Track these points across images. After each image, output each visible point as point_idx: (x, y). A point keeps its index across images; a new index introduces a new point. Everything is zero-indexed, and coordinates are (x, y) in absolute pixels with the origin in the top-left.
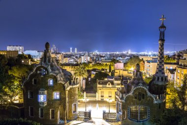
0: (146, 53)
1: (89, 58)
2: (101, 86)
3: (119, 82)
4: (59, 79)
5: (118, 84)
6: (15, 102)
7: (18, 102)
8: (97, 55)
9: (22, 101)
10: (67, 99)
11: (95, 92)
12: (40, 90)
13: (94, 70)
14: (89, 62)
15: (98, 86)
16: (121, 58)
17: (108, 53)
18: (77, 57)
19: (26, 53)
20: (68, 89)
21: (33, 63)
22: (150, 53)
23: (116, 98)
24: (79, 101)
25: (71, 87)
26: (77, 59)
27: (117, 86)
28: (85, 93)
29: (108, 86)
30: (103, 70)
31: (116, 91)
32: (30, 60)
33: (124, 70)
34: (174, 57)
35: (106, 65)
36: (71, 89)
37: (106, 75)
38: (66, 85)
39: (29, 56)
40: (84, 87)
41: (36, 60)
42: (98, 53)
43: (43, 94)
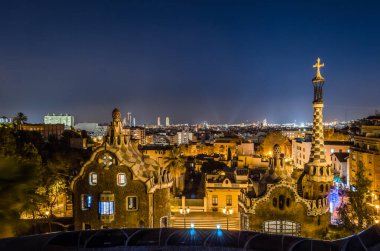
0: (295, 126)
1: (191, 135)
2: (212, 185)
3: (245, 178)
4: (136, 173)
5: (243, 182)
6: (58, 216)
7: (62, 215)
8: (206, 130)
9: (70, 213)
10: (151, 209)
11: (202, 196)
12: (102, 193)
13: (201, 157)
14: (192, 143)
15: (208, 185)
16: (249, 135)
17: (226, 126)
18: (168, 134)
19: (79, 127)
20: (153, 190)
21: (89, 145)
22: (302, 125)
23: (239, 206)
24: (173, 214)
25: (157, 187)
26: (169, 138)
27: (241, 186)
28: (183, 199)
29: (224, 185)
30: (217, 156)
31: (239, 193)
32: (84, 140)
33: (255, 156)
34: (344, 131)
35: (222, 146)
36: (157, 190)
37: (221, 166)
38: (148, 184)
39: (84, 132)
40: (182, 188)
41: (95, 140)
42: (208, 126)
43: (107, 200)
